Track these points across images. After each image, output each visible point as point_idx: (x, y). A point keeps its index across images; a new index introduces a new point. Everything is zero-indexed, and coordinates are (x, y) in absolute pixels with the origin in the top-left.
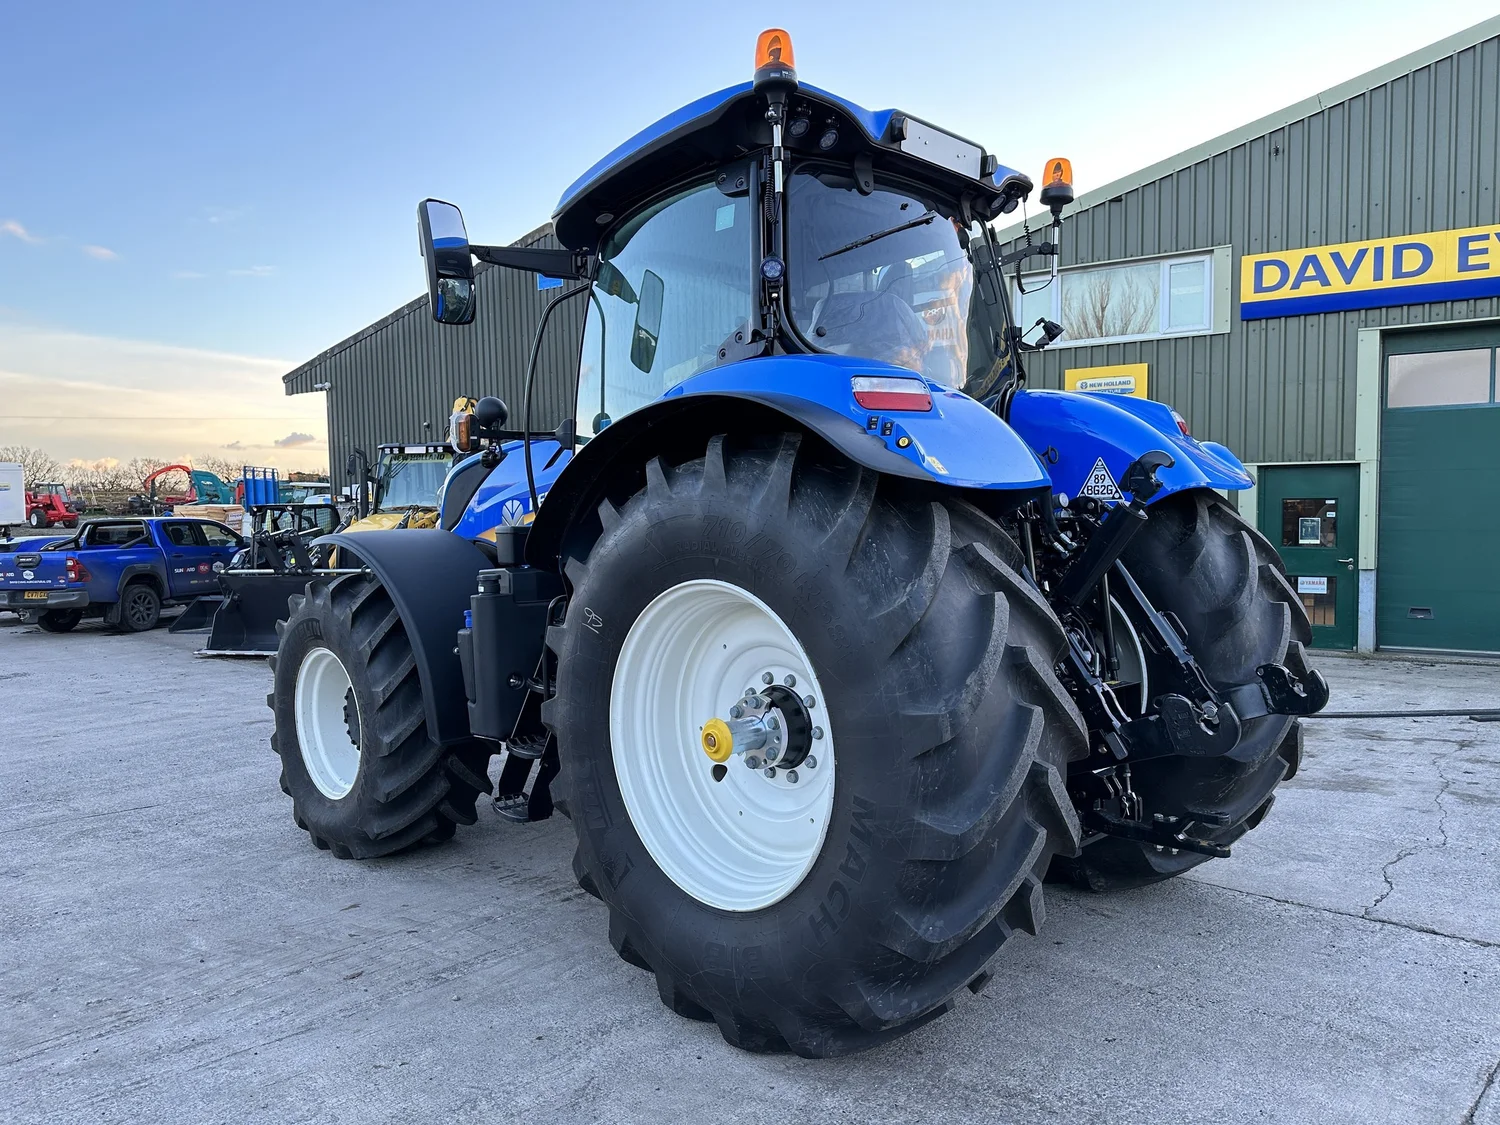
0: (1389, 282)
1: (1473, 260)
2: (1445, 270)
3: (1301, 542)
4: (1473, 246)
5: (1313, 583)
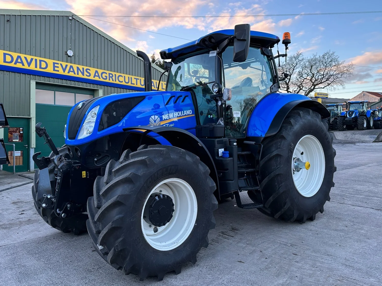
0: (38, 69)
1: (56, 69)
2: (50, 70)
3: (13, 140)
4: (56, 65)
5: (17, 153)
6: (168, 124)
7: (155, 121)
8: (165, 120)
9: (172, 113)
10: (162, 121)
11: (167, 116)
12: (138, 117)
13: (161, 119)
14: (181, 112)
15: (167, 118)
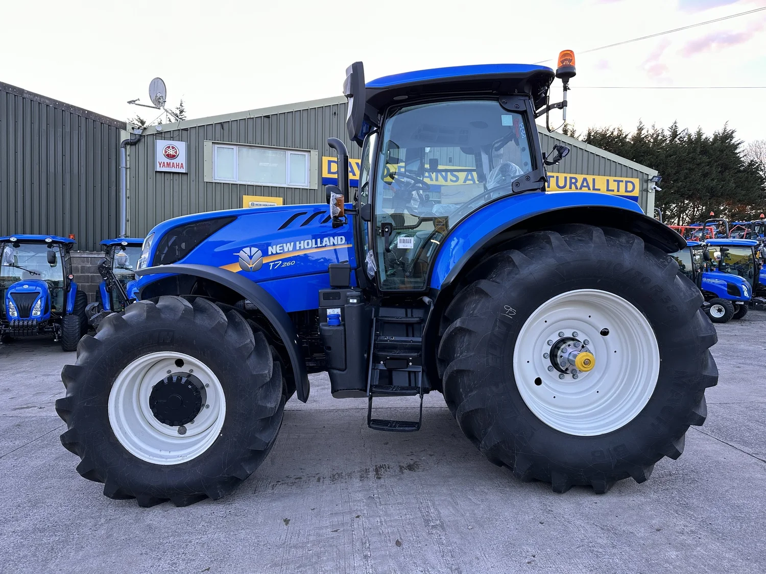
6: (281, 262)
7: (251, 257)
8: (272, 254)
9: (292, 243)
10: (265, 257)
11: (278, 248)
12: (217, 250)
13: (265, 253)
14: (314, 240)
15: (278, 252)
